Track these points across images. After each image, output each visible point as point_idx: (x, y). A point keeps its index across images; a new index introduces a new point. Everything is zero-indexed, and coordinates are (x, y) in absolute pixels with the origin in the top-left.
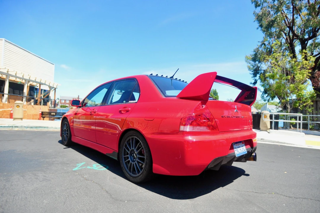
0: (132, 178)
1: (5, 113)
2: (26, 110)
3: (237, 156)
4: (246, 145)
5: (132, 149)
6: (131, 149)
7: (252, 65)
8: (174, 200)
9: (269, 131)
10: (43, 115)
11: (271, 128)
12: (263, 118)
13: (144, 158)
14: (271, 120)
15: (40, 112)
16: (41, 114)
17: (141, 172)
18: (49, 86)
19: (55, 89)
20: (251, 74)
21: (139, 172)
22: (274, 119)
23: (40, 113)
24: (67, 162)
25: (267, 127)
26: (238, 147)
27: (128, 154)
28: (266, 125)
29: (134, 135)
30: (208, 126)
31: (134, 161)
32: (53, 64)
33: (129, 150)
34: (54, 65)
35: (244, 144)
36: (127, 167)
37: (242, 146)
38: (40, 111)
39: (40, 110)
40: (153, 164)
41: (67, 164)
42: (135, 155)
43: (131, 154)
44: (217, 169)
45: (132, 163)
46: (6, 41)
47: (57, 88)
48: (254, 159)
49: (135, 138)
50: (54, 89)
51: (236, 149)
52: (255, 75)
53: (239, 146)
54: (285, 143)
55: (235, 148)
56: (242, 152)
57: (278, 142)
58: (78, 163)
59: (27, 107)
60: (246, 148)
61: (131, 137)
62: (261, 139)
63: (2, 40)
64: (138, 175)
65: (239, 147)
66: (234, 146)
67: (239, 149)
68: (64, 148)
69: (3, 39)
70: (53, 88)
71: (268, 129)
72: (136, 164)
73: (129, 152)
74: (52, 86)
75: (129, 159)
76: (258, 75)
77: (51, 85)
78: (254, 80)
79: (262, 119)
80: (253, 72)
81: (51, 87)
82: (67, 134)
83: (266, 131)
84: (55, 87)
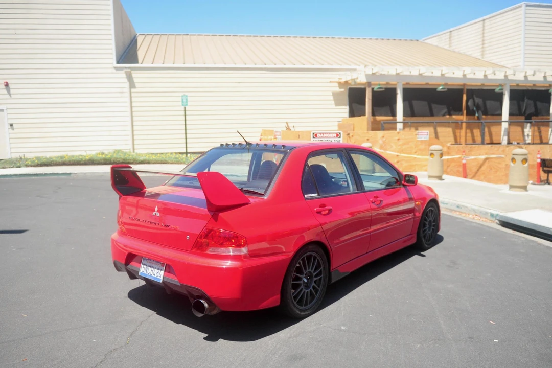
1: (453, 164)
2: (503, 156)
3: (140, 274)
10: (546, 166)
15: (539, 161)
16: (539, 165)
23: (538, 163)
26: (150, 266)
37: (158, 269)
38: (538, 158)
46: (527, 5)
51: (145, 266)
53: (154, 265)
55: (144, 264)
56: (153, 275)
59: (503, 151)
63: (521, 6)
65: (153, 267)
67: (150, 269)
69: (523, 3)
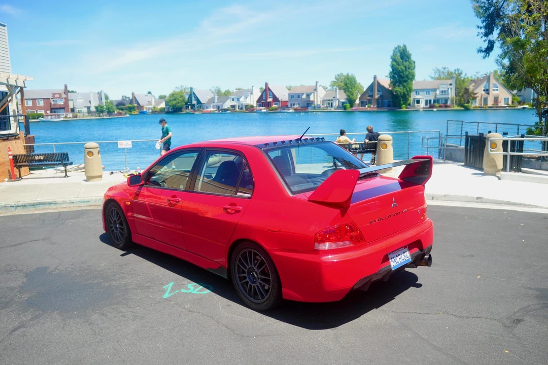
0: (253, 304)
3: (393, 269)
4: (409, 249)
5: (250, 266)
6: (248, 266)
7: (483, 5)
8: (311, 330)
9: (499, 176)
10: (17, 162)
11: (504, 169)
12: (490, 148)
13: (270, 280)
14: (505, 153)
16: (12, 161)
17: (266, 297)
18: (7, 86)
19: (22, 88)
20: (481, 28)
21: (263, 297)
22: (511, 152)
23: (10, 159)
24: (147, 285)
25: (495, 166)
26: (397, 256)
27: (245, 272)
28: (495, 162)
29: (253, 247)
30: (351, 239)
31: (254, 282)
32: (4, 26)
33: (246, 268)
34: (5, 28)
35: (407, 249)
36: (245, 290)
37: (404, 253)
38: (9, 155)
39: (10, 153)
40: (283, 289)
41: (149, 287)
42: (255, 274)
43: (249, 273)
44: (366, 289)
45: (253, 285)
47: (25, 87)
48: (428, 262)
49: (254, 252)
50: (19, 89)
51: (393, 260)
52: (489, 30)
53: (399, 253)
54: (520, 205)
55: (391, 258)
56: (402, 261)
57: (508, 203)
58: (163, 284)
60: (410, 253)
61: (249, 250)
62: (478, 198)
64: (262, 301)
65: (399, 255)
66: (390, 256)
67: (398, 258)
68: (122, 255)
70: (16, 87)
71: (499, 171)
72: (257, 286)
73: (246, 271)
74: (15, 85)
75: (247, 279)
76: (496, 32)
77: (12, 82)
78: (487, 42)
79: (488, 152)
80: (484, 24)
81: (11, 86)
82: (122, 229)
83: (495, 175)
84: (20, 84)
